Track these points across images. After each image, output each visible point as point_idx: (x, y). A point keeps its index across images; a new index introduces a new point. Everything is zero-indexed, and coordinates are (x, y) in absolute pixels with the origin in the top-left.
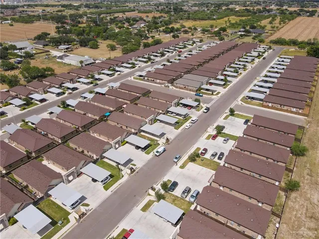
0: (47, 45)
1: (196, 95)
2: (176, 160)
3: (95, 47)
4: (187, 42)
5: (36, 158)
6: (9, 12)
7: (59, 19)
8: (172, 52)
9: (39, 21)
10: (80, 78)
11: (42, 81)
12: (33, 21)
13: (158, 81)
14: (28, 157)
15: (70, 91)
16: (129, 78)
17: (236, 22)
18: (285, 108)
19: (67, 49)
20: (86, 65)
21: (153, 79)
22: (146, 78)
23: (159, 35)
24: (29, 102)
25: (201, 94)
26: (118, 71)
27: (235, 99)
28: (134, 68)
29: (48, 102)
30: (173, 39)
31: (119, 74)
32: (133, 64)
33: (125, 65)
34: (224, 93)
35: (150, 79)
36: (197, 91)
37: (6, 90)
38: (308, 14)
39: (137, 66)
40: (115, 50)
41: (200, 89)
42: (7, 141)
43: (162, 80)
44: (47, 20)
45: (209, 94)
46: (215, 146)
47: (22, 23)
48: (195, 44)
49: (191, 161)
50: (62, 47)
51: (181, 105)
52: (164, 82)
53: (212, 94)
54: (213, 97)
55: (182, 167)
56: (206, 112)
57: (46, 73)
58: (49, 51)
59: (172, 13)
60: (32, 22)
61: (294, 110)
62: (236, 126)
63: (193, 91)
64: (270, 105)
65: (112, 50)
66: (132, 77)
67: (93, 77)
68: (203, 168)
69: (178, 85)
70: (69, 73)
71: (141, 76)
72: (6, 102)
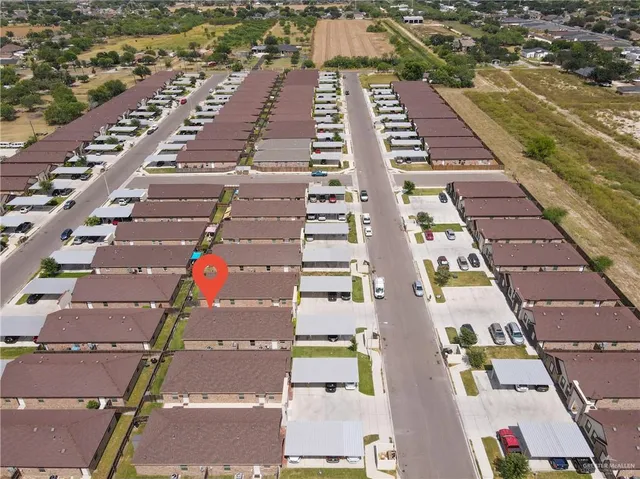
1: (314, 175)
2: (422, 292)
4: (177, 80)
8: (170, 105)
10: (13, 197)
13: (213, 165)
16: (138, 174)
17: (226, 34)
18: (467, 163)
21: (198, 165)
22: (181, 166)
23: (94, 72)
25: (323, 173)
26: (93, 164)
27: (383, 167)
30: (139, 77)
31: (103, 170)
32: (113, 141)
33: (93, 147)
35: (190, 165)
38: (329, 14)
39: (125, 144)
40: (15, 118)
41: (311, 163)
43: (223, 162)
45: (334, 169)
48: (198, 84)
49: (442, 285)
51: (316, 199)
52: (226, 165)
53: (340, 167)
54: (345, 171)
56: (367, 200)
61: (480, 163)
62: (436, 209)
63: (300, 169)
64: (443, 163)
65: (10, 119)
66: (142, 171)
69: (263, 165)
71: (161, 163)
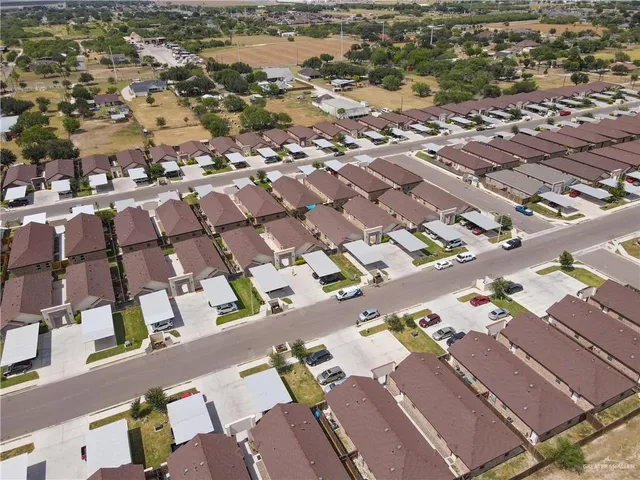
0: (317, 77)
1: (516, 209)
2: (363, 318)
3: (394, 86)
4: (601, 93)
5: (255, 227)
6: (304, 16)
7: (369, 32)
8: (544, 113)
9: (339, 33)
10: (322, 138)
11: (261, 135)
12: (328, 34)
13: (458, 167)
14: (248, 222)
15: (290, 158)
16: (407, 154)
19: (343, 86)
20: (351, 118)
21: (449, 162)
22: (438, 158)
23: (546, 73)
24: (219, 164)
25: (528, 211)
26: (396, 137)
27: (611, 237)
28: (433, 134)
29: (248, 169)
30: (573, 84)
31: (396, 143)
32: (437, 127)
33: (418, 127)
34: (592, 218)
35: (445, 160)
36: (525, 201)
37: (206, 141)
39: (442, 131)
40: (426, 96)
41: (537, 199)
42: (232, 197)
43: (465, 167)
44: (350, 32)
45: (551, 214)
46: (465, 319)
47: (311, 36)
48: (618, 101)
49: (390, 329)
50: (337, 82)
51: (463, 223)
53: (559, 215)
54: (557, 221)
55: (365, 333)
56: (509, 249)
57: (279, 122)
58: (312, 88)
59: (624, 27)
60: (325, 35)
62: (551, 293)
63: (516, 199)
65: (422, 96)
66: (416, 152)
67: (342, 139)
68: (400, 349)
69: (493, 183)
70: (311, 128)
71: (432, 152)
72: (193, 159)
